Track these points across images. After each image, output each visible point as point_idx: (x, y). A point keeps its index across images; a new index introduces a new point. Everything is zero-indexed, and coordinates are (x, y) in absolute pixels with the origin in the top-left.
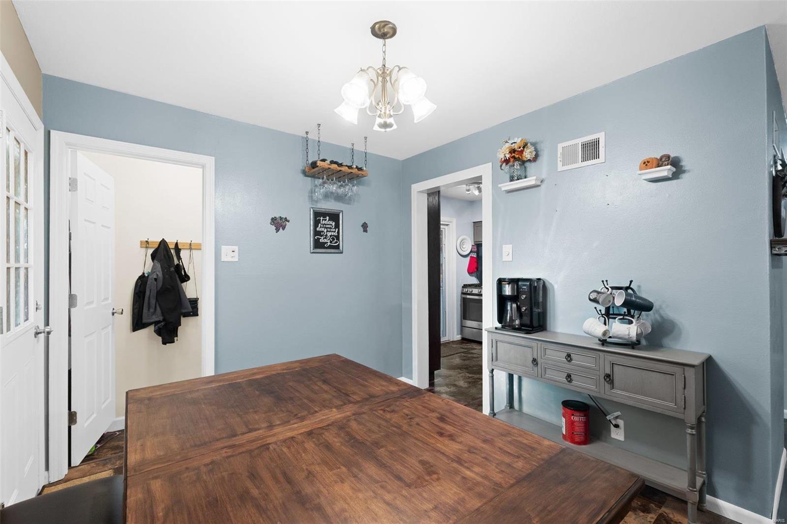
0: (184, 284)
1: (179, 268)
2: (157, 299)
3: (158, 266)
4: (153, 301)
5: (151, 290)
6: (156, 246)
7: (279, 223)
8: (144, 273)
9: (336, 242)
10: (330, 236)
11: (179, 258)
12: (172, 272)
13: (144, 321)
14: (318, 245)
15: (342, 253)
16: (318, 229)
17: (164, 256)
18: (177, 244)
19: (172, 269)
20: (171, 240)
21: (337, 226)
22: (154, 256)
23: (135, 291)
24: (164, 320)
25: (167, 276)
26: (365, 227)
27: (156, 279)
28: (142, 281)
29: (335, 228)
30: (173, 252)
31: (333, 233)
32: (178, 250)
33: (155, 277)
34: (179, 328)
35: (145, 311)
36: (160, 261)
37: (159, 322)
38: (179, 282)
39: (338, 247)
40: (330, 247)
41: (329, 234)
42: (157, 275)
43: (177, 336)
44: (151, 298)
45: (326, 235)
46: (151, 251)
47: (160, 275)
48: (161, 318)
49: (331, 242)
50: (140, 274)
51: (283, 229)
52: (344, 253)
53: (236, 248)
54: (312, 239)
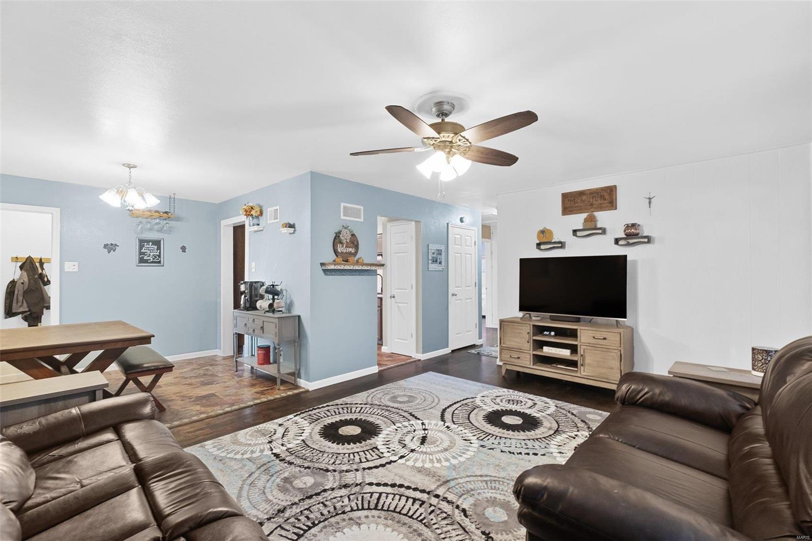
0: (46, 288)
1: (41, 276)
2: (24, 297)
3: (25, 274)
4: (21, 298)
5: (19, 290)
6: (24, 261)
7: (110, 248)
8: (14, 279)
9: (158, 259)
10: (153, 255)
11: (42, 269)
12: (36, 278)
13: (14, 311)
14: (142, 261)
15: (163, 266)
16: (143, 251)
17: (30, 267)
18: (41, 259)
19: (36, 276)
20: (36, 256)
21: (159, 248)
22: (21, 268)
23: (7, 290)
24: (29, 311)
25: (32, 281)
26: (184, 249)
27: (22, 283)
28: (13, 284)
29: (157, 250)
30: (38, 265)
31: (155, 254)
32: (41, 263)
33: (22, 281)
34: (43, 316)
35: (14, 304)
36: (26, 271)
37: (25, 312)
38: (42, 285)
39: (159, 262)
40: (152, 262)
41: (152, 254)
42: (24, 280)
43: (41, 322)
44: (19, 295)
45: (150, 255)
46: (20, 264)
47: (26, 280)
48: (27, 309)
49: (153, 259)
50: (12, 280)
51: (114, 251)
52: (165, 266)
53: (76, 263)
54: (137, 257)
